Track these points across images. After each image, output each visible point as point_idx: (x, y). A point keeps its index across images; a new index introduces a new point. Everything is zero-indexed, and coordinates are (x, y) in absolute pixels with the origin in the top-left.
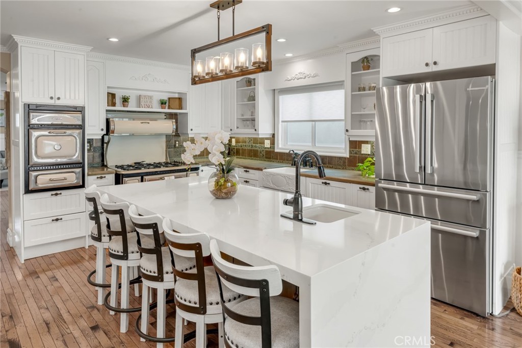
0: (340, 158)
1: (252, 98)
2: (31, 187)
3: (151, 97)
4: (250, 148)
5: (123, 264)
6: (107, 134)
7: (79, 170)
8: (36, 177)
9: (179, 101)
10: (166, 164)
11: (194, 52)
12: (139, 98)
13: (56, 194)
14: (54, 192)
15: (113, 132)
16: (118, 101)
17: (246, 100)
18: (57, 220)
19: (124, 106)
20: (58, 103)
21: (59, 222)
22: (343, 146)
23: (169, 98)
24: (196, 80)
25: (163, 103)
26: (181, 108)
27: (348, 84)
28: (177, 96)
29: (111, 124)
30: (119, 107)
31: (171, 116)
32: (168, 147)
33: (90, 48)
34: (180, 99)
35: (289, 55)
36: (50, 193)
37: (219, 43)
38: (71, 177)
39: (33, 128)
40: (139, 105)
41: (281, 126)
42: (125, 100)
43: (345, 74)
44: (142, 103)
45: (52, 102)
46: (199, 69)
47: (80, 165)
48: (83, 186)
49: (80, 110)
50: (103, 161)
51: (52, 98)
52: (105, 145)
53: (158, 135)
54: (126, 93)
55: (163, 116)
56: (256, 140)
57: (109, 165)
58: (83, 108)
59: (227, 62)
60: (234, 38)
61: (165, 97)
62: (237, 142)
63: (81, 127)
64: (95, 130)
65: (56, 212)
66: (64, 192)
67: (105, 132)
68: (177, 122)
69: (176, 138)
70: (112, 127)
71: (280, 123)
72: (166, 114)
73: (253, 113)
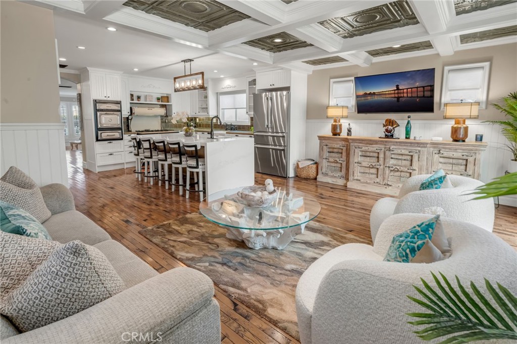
0: (247, 126)
1: (206, 97)
2: (99, 138)
3: (152, 96)
4: (206, 123)
5: (150, 160)
6: (131, 115)
7: (120, 131)
8: (101, 133)
9: (167, 98)
10: (161, 131)
11: (175, 79)
12: (146, 97)
13: (110, 142)
14: (109, 141)
15: (134, 114)
16: (135, 98)
17: (203, 97)
18: (111, 154)
19: (138, 101)
20: (109, 99)
21: (112, 156)
22: (248, 120)
23: (162, 97)
24: (176, 90)
25: (158, 99)
26: (168, 102)
27: (247, 91)
28: (165, 95)
29: (133, 109)
30: (135, 101)
31: (163, 106)
32: (162, 122)
33: (122, 72)
34: (168, 97)
35: (222, 76)
36: (107, 142)
37: (185, 76)
38: (117, 135)
39: (98, 111)
40: (146, 100)
41: (221, 111)
42: (139, 98)
43: (246, 87)
44: (148, 99)
45: (105, 99)
46: (177, 86)
47: (120, 129)
48: (122, 139)
49: (119, 103)
50: (128, 129)
51: (105, 97)
52: (129, 121)
53: (156, 116)
54: (139, 94)
55: (159, 106)
56: (209, 118)
57: (132, 130)
58: (121, 101)
59: (188, 84)
60: (191, 75)
61: (159, 96)
62: (199, 120)
63: (120, 111)
64: (126, 113)
65: (111, 151)
66: (114, 142)
67: (130, 114)
68: (166, 109)
69: (166, 118)
70: (133, 112)
71: (221, 110)
72: (160, 105)
73: (207, 105)
